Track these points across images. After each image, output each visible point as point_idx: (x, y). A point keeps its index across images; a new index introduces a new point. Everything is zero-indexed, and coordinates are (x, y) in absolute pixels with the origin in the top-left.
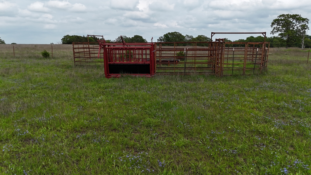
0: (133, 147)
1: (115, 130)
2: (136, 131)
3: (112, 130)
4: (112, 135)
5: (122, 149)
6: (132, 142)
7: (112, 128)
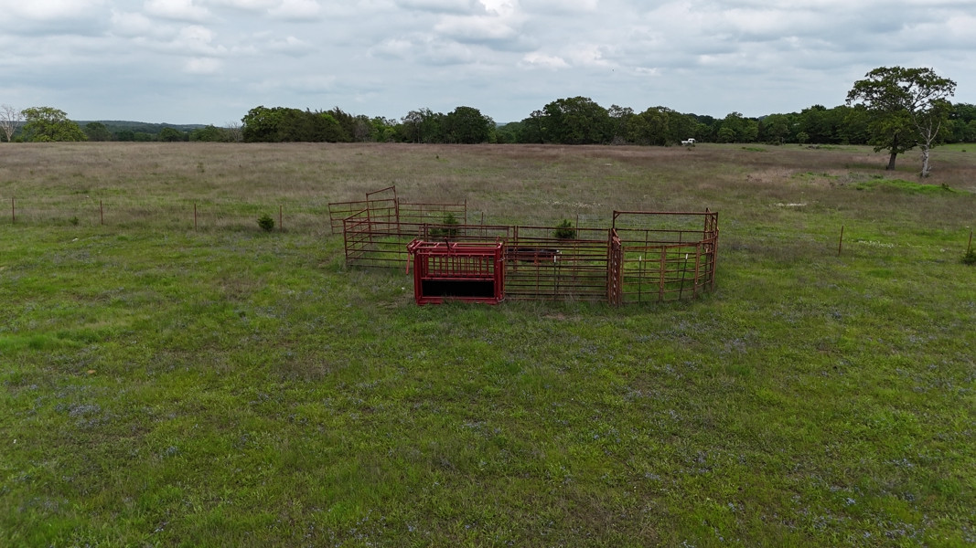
0: (472, 417)
1: (451, 400)
2: (474, 401)
3: (448, 400)
4: (450, 406)
5: (462, 419)
6: (471, 413)
7: (447, 398)
